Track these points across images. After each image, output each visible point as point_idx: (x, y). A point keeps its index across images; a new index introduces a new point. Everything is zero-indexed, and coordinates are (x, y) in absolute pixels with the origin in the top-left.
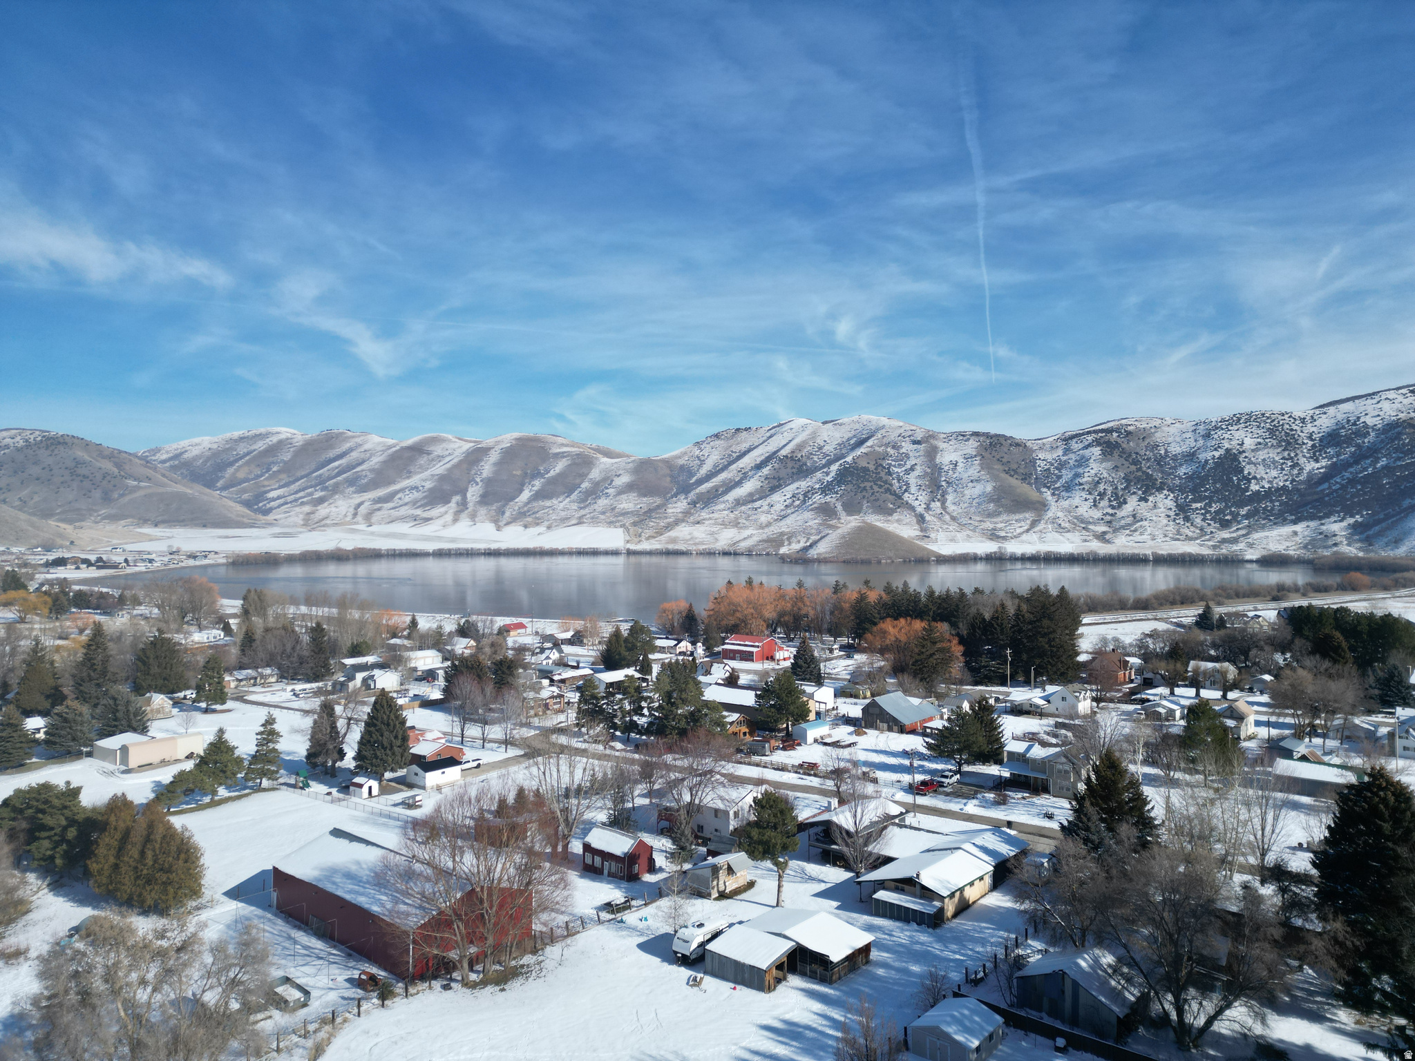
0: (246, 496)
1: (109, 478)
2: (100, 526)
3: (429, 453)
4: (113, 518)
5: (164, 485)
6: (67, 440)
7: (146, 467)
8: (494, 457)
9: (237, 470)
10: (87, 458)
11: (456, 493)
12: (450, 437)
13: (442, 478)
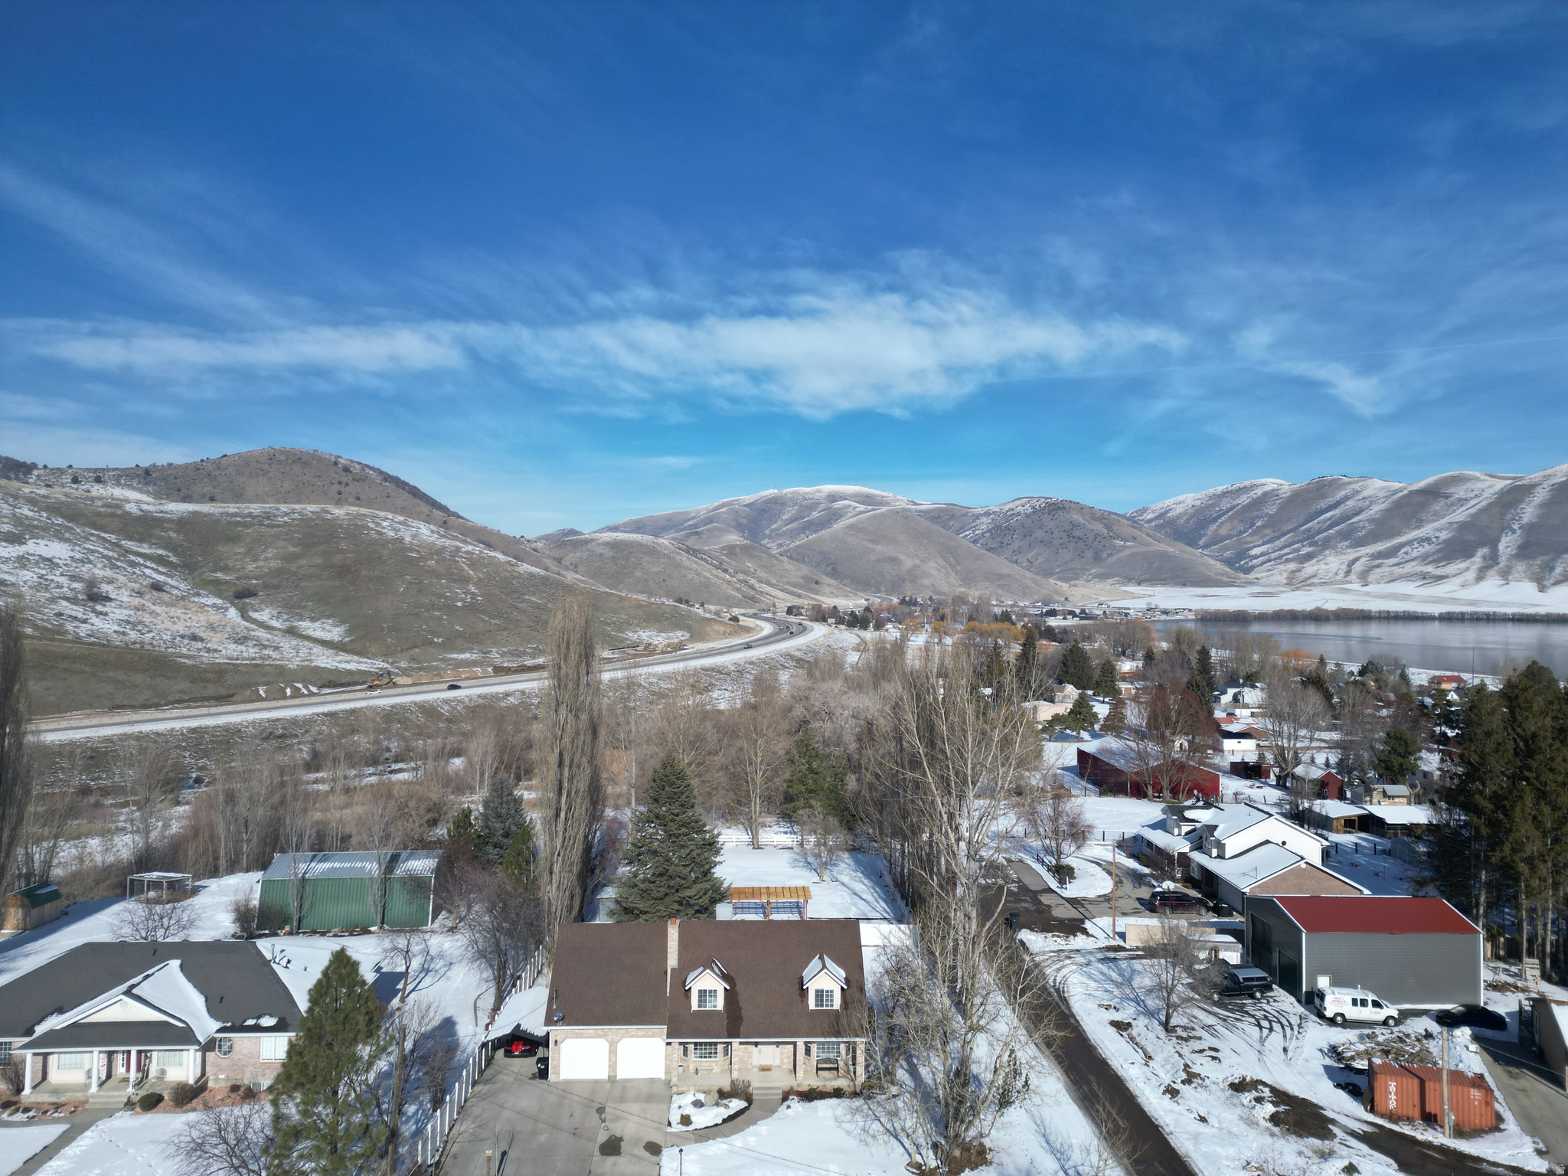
0: (1227, 554)
1: (1099, 539)
2: (1091, 584)
3: (1447, 497)
4: (1102, 577)
5: (1147, 544)
6: (1067, 506)
7: (1133, 527)
8: (1541, 495)
9: (1219, 527)
10: (1081, 520)
11: (1483, 545)
12: (1478, 474)
13: (1463, 526)
